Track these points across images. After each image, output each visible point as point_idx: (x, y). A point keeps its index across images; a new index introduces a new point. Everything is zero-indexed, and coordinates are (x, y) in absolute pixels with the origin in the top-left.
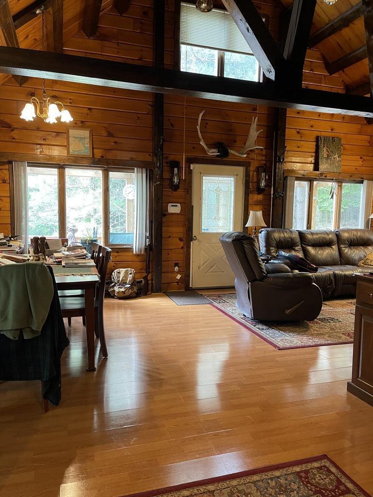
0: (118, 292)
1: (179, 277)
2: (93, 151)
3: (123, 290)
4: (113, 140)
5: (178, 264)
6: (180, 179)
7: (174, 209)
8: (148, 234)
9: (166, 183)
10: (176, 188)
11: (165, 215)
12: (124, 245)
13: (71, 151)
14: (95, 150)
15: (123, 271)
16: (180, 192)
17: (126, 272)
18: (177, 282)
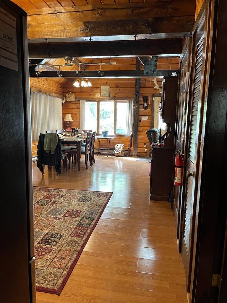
0: (116, 154)
1: (146, 150)
2: (110, 94)
3: (118, 153)
4: (119, 89)
5: (146, 144)
6: (147, 104)
7: (144, 118)
8: (132, 130)
9: (141, 107)
10: (146, 108)
11: (140, 121)
12: (122, 134)
13: (101, 95)
14: (111, 94)
15: (119, 145)
16: (148, 111)
17: (121, 146)
18: (145, 152)
